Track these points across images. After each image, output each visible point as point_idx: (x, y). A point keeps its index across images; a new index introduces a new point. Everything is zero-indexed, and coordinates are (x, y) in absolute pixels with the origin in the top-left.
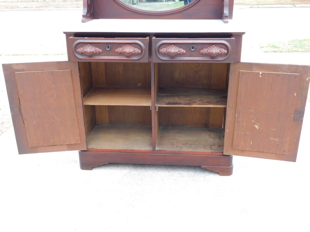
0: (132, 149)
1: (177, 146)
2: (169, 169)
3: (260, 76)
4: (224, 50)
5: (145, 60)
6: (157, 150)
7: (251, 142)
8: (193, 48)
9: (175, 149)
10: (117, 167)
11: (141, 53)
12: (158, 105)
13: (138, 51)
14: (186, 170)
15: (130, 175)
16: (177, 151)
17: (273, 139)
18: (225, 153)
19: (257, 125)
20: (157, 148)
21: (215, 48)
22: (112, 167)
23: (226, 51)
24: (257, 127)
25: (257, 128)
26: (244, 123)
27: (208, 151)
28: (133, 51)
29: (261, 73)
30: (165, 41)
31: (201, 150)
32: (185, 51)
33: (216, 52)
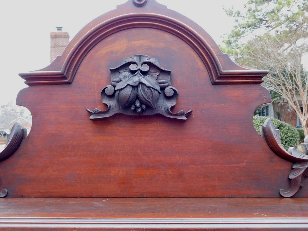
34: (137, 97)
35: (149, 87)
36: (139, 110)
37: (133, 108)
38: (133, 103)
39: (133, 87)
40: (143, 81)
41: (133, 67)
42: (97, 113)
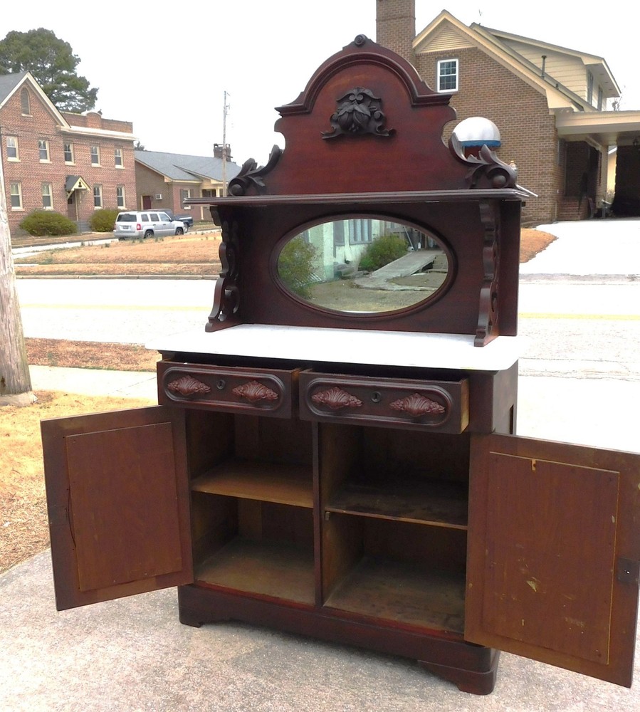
0: (277, 596)
1: (374, 606)
2: (352, 656)
3: (534, 469)
4: (438, 406)
5: (286, 414)
6: (327, 607)
7: (523, 620)
8: (376, 398)
9: (365, 611)
10: (250, 632)
11: (278, 400)
12: (329, 509)
13: (271, 393)
14: (389, 664)
15: (267, 652)
16: (366, 616)
17: (572, 621)
18: (468, 638)
19: (534, 581)
20: (328, 603)
21: (419, 400)
22: (240, 630)
23: (442, 409)
24: (533, 585)
25: (534, 588)
26: (505, 574)
27: (436, 626)
28: (262, 394)
29: (534, 461)
30: (322, 379)
31: (422, 622)
32: (359, 402)
33: (418, 409)
34: (353, 121)
35: (360, 113)
36: (355, 130)
37: (350, 129)
38: (350, 126)
39: (349, 113)
40: (357, 108)
41: (351, 98)
42: (327, 135)
